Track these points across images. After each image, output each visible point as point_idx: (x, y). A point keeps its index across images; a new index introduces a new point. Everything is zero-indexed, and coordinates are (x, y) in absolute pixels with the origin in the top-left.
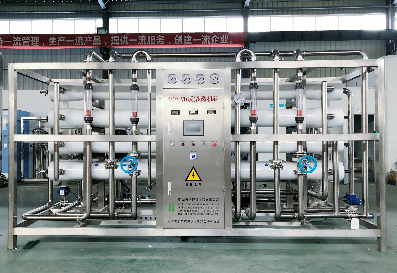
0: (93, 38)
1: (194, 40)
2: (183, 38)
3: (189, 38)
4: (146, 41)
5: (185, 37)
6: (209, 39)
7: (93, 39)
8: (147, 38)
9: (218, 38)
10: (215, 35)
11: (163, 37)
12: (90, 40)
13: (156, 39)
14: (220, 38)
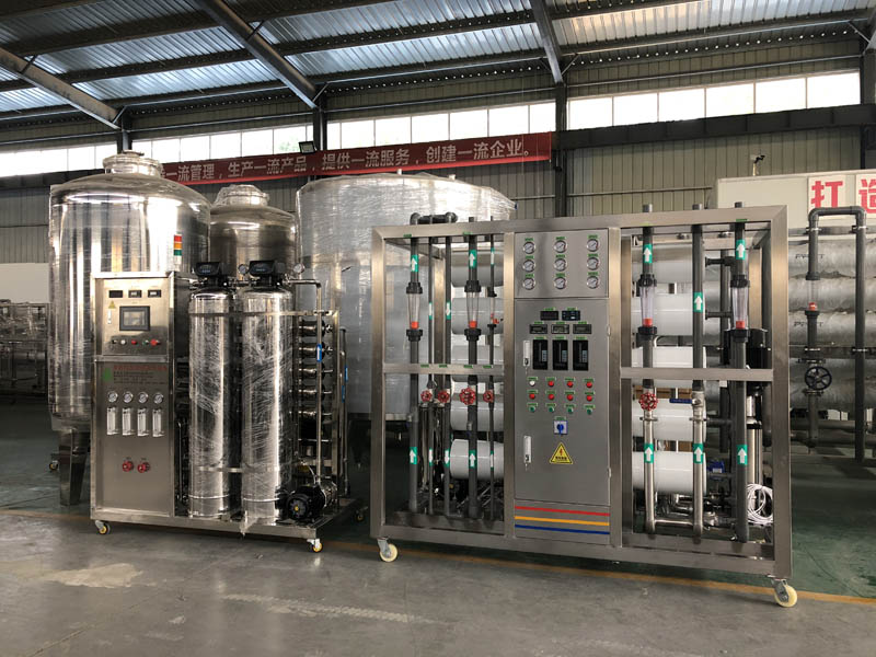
0: (295, 160)
1: (460, 153)
2: (442, 150)
3: (452, 149)
4: (379, 161)
5: (444, 148)
6: (486, 149)
7: (294, 162)
8: (380, 155)
9: (503, 147)
10: (498, 142)
11: (407, 151)
12: (290, 164)
13: (395, 155)
14: (506, 147)
